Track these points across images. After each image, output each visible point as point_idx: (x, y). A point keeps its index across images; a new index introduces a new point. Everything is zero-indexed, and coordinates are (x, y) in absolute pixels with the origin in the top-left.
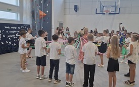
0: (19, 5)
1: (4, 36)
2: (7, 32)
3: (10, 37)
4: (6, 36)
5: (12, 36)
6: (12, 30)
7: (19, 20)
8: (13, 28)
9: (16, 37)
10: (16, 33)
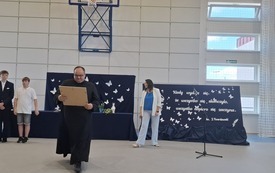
1: (168, 108)
2: (177, 101)
3: (181, 111)
4: (173, 108)
5: (184, 109)
6: (189, 97)
8: (191, 94)
9: (193, 111)
10: (197, 104)
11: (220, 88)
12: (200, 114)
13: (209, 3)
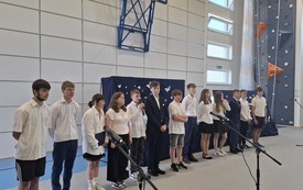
0: (231, 58)
7: (230, 82)
13: (210, 15)
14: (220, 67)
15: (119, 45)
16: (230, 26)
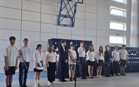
0: (125, 30)
7: (125, 43)
11: (133, 48)
12: (129, 60)
14: (118, 35)
15: (59, 24)
16: (125, 12)
